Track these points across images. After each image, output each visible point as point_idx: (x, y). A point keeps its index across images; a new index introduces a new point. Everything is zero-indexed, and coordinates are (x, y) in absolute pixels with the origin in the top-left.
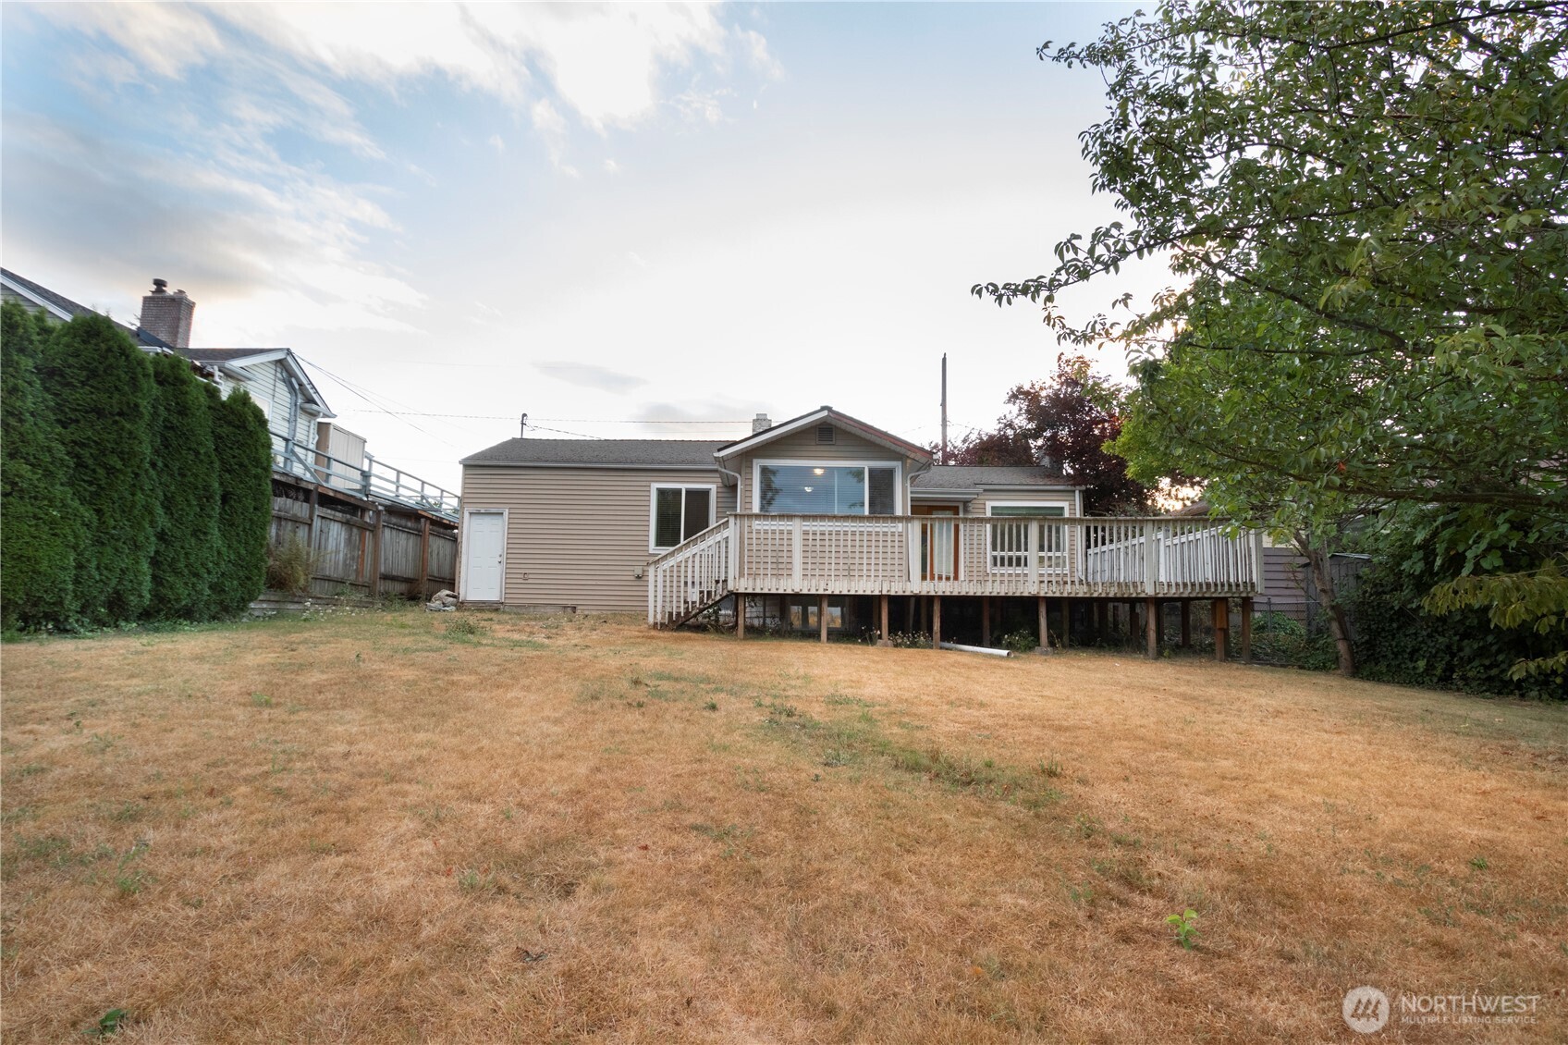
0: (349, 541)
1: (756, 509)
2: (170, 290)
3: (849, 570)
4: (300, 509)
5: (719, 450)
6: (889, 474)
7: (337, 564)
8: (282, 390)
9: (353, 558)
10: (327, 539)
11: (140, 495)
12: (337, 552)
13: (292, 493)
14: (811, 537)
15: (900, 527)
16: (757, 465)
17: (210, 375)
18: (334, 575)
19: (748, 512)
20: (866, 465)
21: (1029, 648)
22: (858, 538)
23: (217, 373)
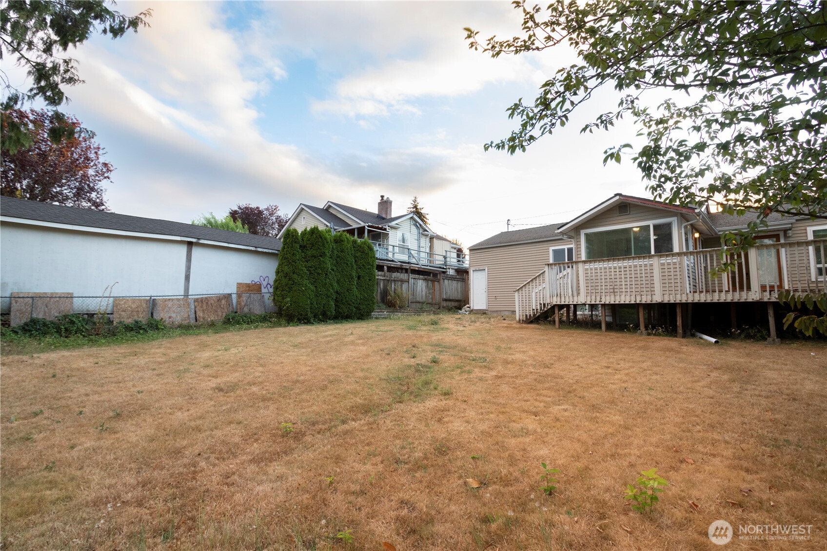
0: (427, 286)
1: (583, 258)
2: (385, 198)
3: (614, 289)
4: (403, 276)
5: (558, 229)
6: (669, 225)
7: (422, 296)
8: (414, 228)
9: (430, 293)
10: (417, 287)
11: (328, 280)
12: (422, 291)
13: (400, 271)
14: (589, 272)
15: (676, 260)
16: (583, 233)
17: (385, 229)
18: (421, 300)
19: (579, 260)
20: (651, 223)
21: (764, 339)
22: (638, 268)
23: (387, 228)
